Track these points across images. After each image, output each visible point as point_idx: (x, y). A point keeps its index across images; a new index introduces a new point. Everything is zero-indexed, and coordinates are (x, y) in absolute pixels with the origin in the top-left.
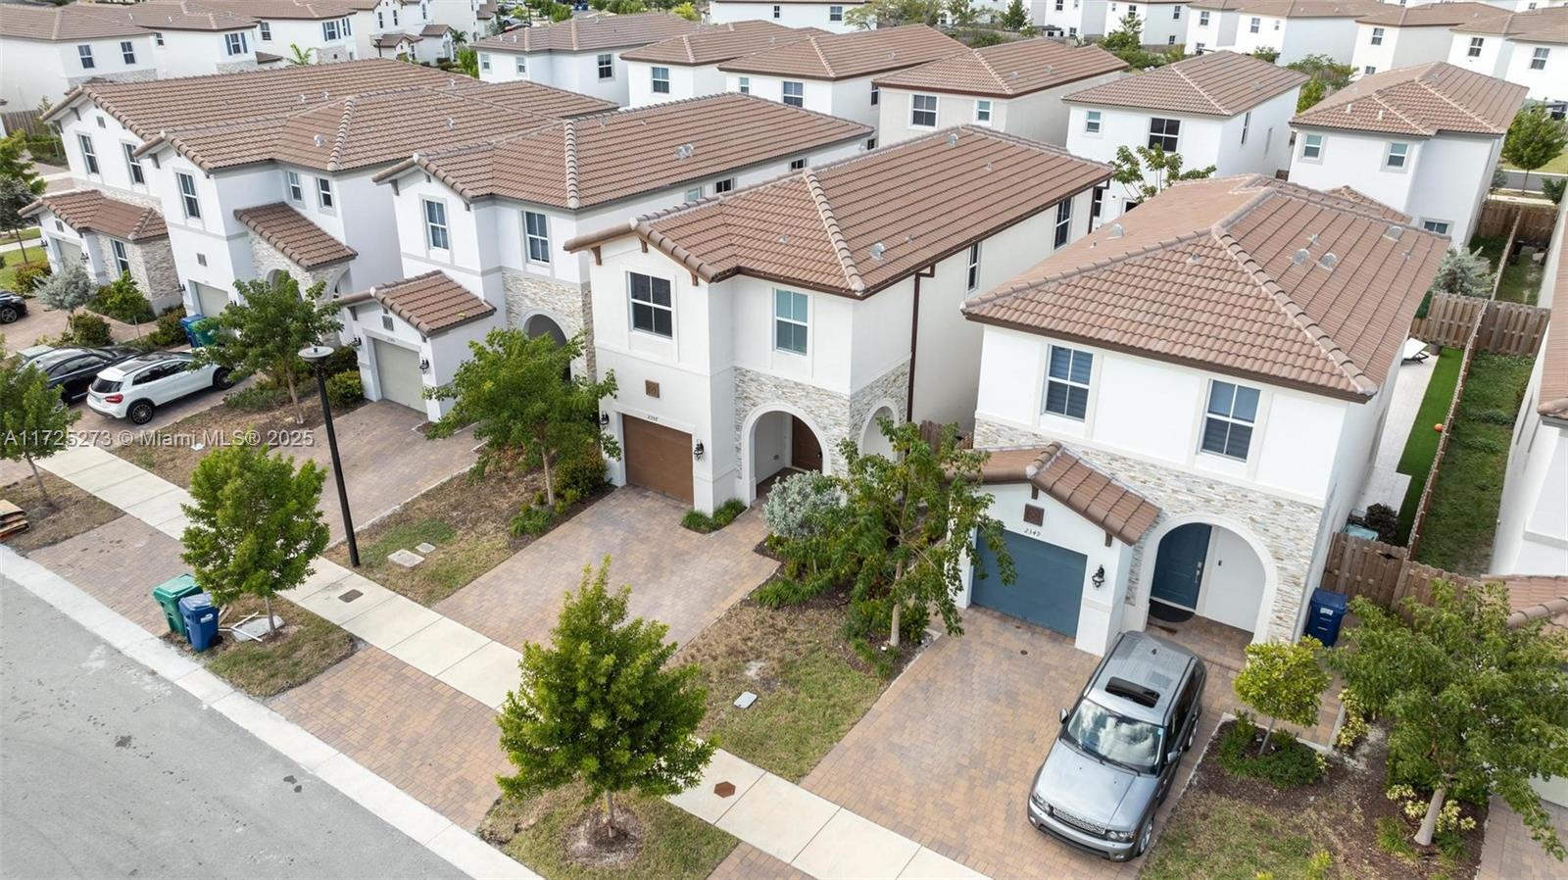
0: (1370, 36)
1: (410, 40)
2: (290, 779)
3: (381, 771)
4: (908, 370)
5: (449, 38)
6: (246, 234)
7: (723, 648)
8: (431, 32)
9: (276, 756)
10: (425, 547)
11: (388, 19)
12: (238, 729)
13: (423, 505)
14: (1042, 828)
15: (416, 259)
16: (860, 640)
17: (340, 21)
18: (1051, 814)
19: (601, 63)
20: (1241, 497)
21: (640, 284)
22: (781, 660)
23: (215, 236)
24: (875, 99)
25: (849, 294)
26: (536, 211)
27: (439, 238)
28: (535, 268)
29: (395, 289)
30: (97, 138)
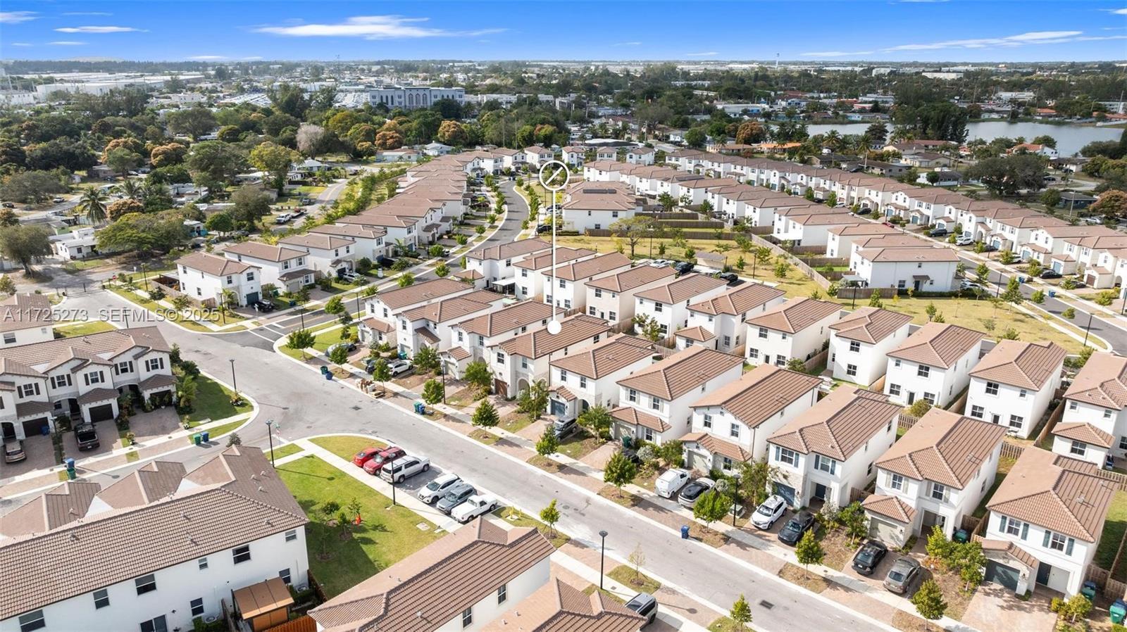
3: (452, 429)
6: (416, 334)
7: (503, 417)
9: (436, 427)
10: (457, 402)
13: (456, 394)
15: (455, 344)
16: (529, 418)
19: (507, 262)
20: (586, 394)
22: (516, 420)
23: (409, 334)
26: (482, 337)
27: (460, 339)
28: (480, 347)
29: (451, 351)
30: (376, 305)
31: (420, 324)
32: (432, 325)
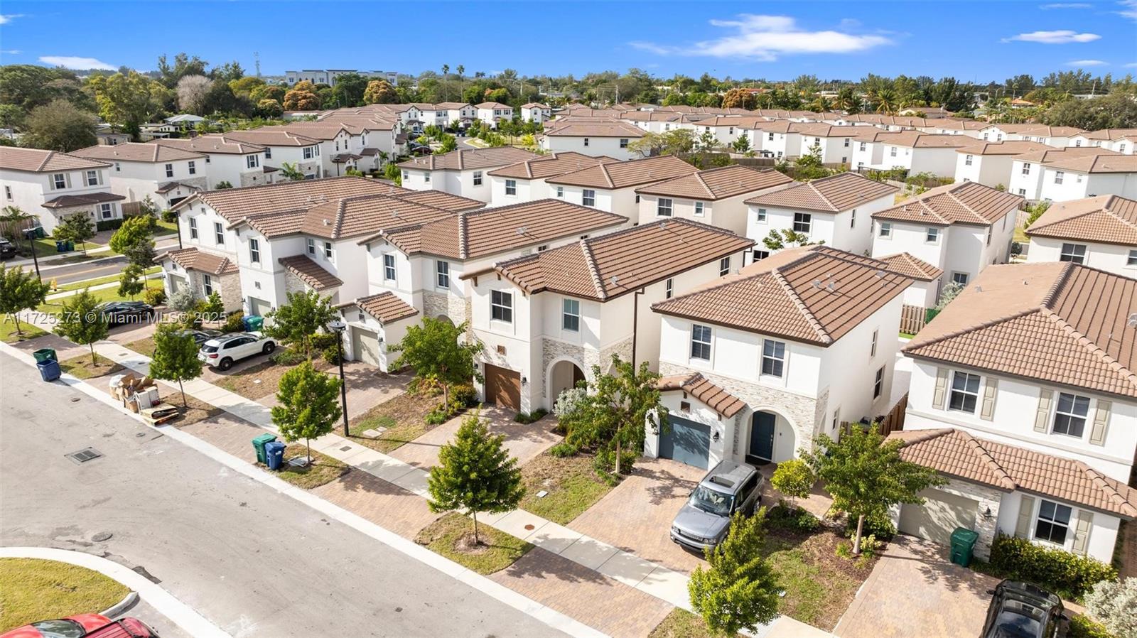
0: (965, 160)
1: (355, 158)
2: (324, 520)
3: (366, 518)
4: (632, 341)
5: (378, 156)
6: (283, 271)
7: (532, 473)
8: (368, 152)
9: (316, 512)
10: (381, 429)
11: (342, 146)
12: (296, 501)
13: (380, 410)
14: (676, 540)
15: (377, 284)
16: (600, 470)
17: (314, 147)
18: (680, 534)
19: (475, 177)
20: (780, 394)
21: (496, 296)
22: (561, 478)
23: (267, 272)
24: (638, 201)
25: (598, 300)
26: (443, 260)
27: (390, 274)
28: (441, 290)
29: (367, 300)
30: (200, 218)
31: (291, 247)
32: (320, 247)
